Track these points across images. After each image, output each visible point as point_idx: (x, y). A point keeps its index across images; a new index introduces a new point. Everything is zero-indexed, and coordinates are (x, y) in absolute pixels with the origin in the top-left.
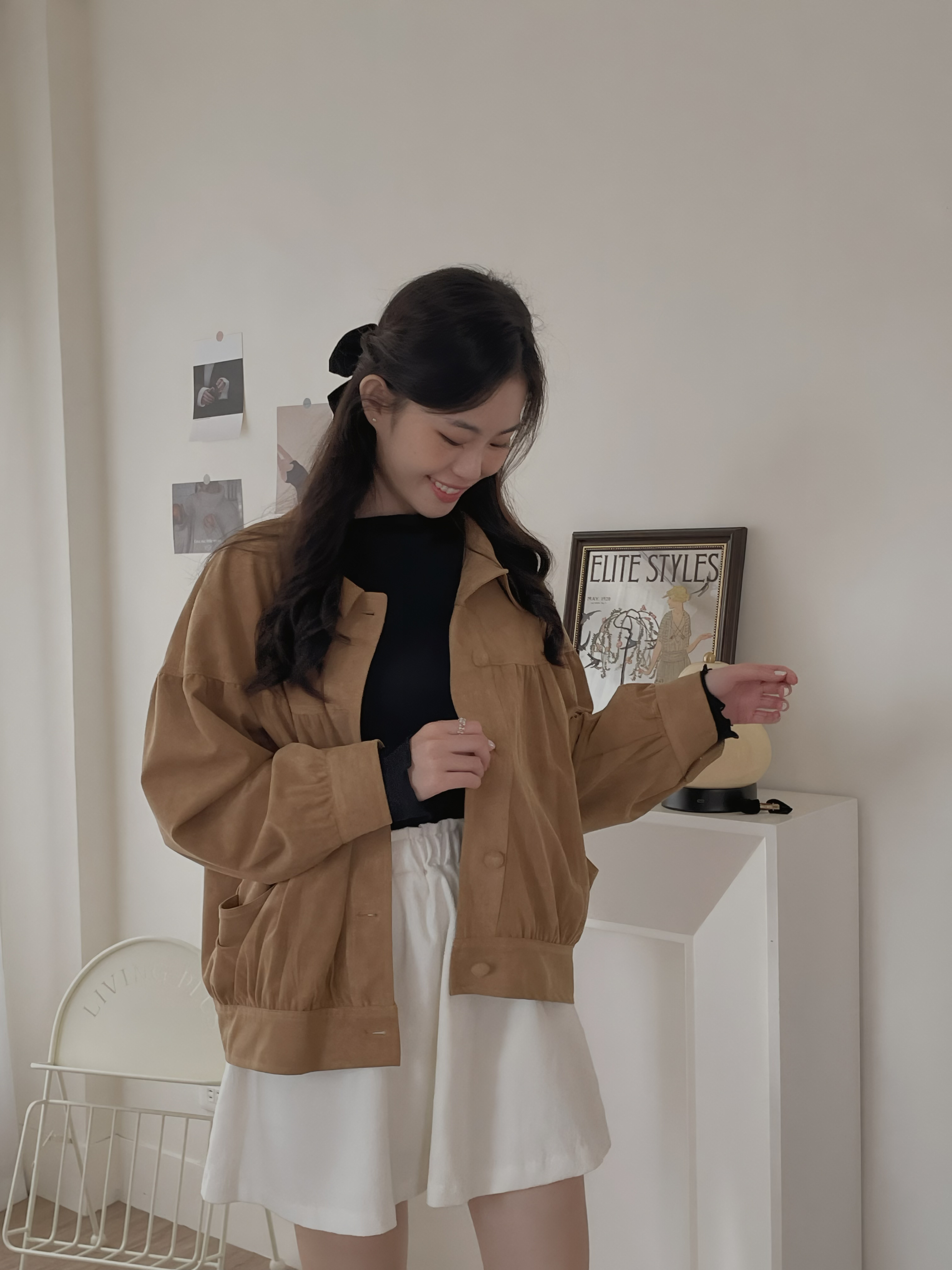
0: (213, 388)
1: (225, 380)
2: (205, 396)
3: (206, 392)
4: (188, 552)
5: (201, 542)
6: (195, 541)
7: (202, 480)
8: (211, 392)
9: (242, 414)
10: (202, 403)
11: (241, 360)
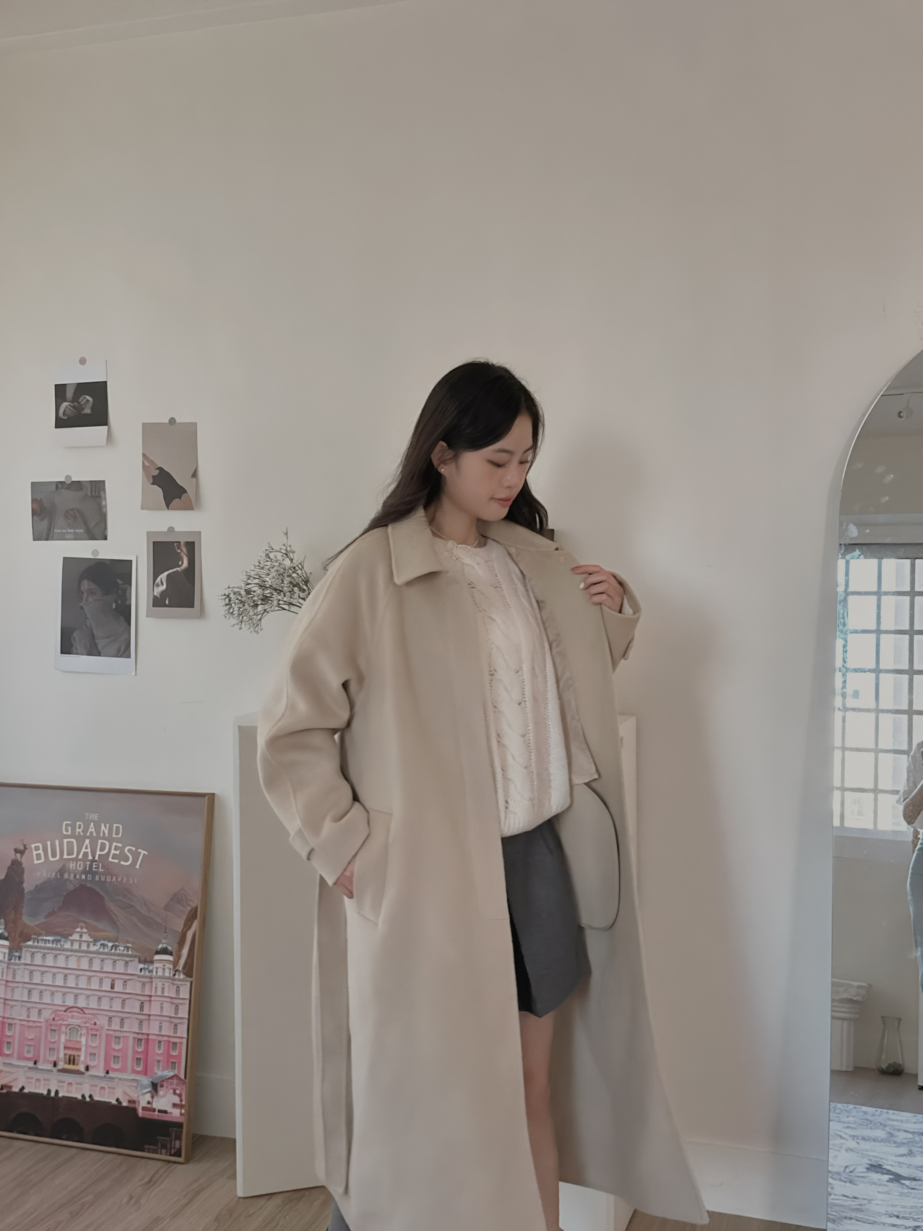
0: (76, 404)
1: (88, 398)
2: (67, 409)
3: (69, 407)
4: (47, 539)
5: (62, 531)
6: (55, 531)
7: (63, 480)
8: (73, 407)
9: (106, 427)
10: (64, 415)
11: (106, 382)
